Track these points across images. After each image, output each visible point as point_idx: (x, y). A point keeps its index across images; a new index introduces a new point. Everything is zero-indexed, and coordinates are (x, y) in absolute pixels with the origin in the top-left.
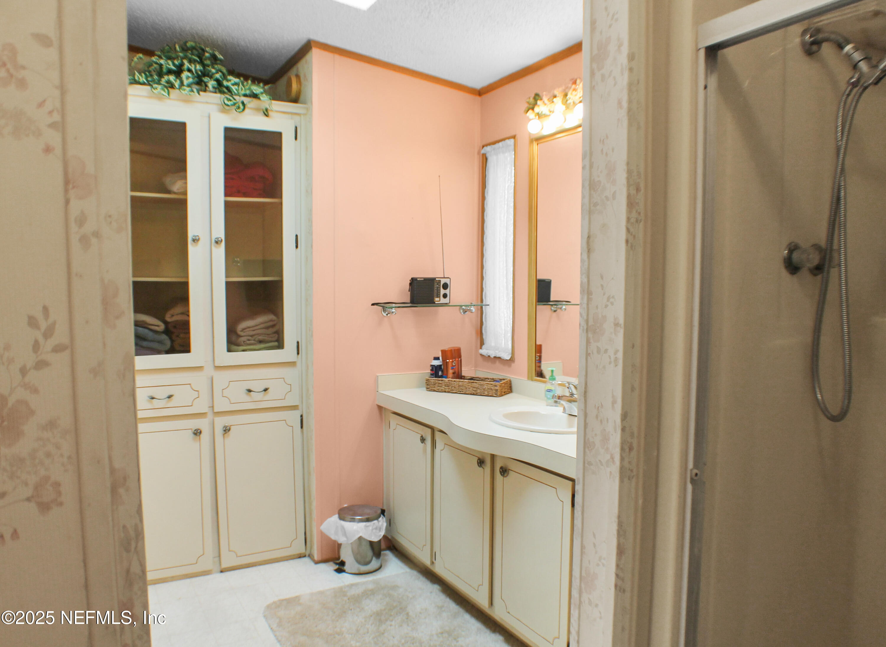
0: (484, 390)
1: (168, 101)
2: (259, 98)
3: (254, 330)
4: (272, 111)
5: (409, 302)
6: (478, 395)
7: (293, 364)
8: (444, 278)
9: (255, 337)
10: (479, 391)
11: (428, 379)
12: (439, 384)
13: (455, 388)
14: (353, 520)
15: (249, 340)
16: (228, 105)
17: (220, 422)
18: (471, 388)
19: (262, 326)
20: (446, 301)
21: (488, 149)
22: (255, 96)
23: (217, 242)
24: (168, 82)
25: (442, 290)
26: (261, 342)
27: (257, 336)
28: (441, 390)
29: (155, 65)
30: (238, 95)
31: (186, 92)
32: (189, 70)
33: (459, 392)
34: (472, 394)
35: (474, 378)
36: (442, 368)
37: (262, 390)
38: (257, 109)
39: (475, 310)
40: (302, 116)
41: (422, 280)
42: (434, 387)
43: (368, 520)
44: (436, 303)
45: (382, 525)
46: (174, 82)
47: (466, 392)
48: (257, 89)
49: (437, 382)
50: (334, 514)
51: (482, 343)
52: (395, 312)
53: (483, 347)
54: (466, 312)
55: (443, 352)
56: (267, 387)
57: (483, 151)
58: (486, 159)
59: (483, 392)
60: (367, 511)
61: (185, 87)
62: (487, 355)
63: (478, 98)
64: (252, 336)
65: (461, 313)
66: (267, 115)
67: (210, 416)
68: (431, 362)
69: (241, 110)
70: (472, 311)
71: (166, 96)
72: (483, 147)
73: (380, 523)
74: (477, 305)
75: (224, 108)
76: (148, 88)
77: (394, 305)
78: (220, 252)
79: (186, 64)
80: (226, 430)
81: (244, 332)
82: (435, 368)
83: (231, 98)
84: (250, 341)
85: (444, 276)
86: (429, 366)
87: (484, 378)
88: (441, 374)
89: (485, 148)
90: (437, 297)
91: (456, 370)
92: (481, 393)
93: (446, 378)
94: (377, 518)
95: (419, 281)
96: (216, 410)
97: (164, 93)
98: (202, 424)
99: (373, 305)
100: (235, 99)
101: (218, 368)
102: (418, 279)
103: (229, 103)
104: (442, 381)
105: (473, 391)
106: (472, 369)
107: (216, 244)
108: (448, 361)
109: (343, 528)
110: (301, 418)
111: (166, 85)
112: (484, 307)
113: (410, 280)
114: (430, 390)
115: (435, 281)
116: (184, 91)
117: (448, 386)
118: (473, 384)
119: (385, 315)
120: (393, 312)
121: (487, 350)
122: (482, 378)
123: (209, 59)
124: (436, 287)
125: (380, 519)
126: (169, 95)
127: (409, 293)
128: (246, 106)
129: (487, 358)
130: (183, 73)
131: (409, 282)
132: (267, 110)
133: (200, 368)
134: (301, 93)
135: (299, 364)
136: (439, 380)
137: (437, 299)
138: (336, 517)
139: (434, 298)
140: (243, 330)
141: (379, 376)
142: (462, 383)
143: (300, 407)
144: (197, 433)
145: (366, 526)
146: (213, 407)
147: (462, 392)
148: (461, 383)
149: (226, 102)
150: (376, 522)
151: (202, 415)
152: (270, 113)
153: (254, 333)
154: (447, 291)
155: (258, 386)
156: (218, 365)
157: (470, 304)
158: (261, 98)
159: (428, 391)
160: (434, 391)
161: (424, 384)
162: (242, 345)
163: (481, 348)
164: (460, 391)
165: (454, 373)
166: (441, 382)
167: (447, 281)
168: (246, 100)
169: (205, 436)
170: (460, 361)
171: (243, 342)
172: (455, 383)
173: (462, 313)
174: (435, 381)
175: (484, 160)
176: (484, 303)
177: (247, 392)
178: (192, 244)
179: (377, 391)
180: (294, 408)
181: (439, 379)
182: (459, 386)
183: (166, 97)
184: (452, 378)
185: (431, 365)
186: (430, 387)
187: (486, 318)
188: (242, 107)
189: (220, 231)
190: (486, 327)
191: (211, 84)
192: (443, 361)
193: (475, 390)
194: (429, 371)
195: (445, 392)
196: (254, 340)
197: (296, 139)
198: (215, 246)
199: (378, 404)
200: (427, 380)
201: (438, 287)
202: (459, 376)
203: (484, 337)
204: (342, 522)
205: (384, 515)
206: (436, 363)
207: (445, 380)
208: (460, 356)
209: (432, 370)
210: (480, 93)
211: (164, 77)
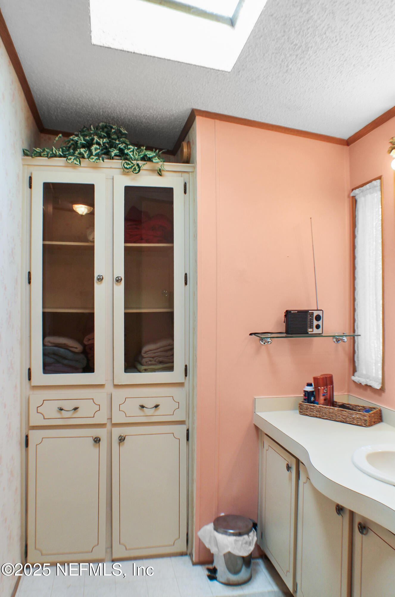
0: (353, 419)
1: (81, 169)
2: (152, 161)
3: (155, 353)
4: (164, 171)
5: (285, 332)
6: (348, 423)
7: (181, 385)
8: (317, 310)
9: (155, 358)
10: (348, 419)
11: (302, 404)
12: (311, 409)
13: (325, 414)
14: (226, 533)
15: (150, 361)
16: (126, 168)
17: (117, 432)
18: (341, 416)
19: (162, 349)
20: (319, 331)
21: (357, 191)
22: (150, 160)
23: (117, 281)
24: (80, 154)
25: (314, 320)
26: (161, 362)
27: (157, 357)
28: (313, 415)
29: (72, 142)
30: (135, 160)
31: (94, 160)
32: (98, 144)
33: (330, 419)
34: (342, 421)
35: (345, 404)
36: (314, 394)
37: (154, 406)
38: (153, 170)
39: (347, 340)
40: (190, 173)
41: (296, 313)
42: (307, 412)
43: (240, 534)
44: (309, 333)
45: (253, 540)
46: (84, 153)
47: (336, 419)
48: (150, 154)
49: (309, 407)
50: (211, 522)
51: (354, 370)
52: (270, 341)
53: (356, 374)
54: (339, 341)
55: (315, 379)
56: (158, 404)
57: (352, 195)
58: (356, 201)
59: (352, 420)
60: (240, 524)
61: (93, 157)
62: (358, 382)
63: (346, 147)
64: (153, 358)
65: (334, 342)
66: (160, 175)
67: (109, 426)
68: (304, 387)
69: (137, 171)
70: (344, 341)
71: (78, 164)
72: (353, 190)
73: (251, 538)
74: (348, 336)
75: (125, 171)
76: (65, 159)
77: (269, 335)
78: (120, 289)
79: (96, 138)
80: (122, 439)
81: (147, 354)
82: (308, 394)
83: (130, 163)
84: (152, 362)
85: (317, 308)
86: (303, 391)
87: (355, 405)
88: (313, 400)
89: (354, 191)
90: (310, 328)
91: (328, 397)
92: (351, 422)
93: (318, 404)
94: (247, 533)
95: (293, 313)
96: (113, 422)
97: (77, 163)
98: (102, 433)
99: (251, 334)
100: (132, 163)
101: (116, 386)
102: (292, 312)
103: (128, 167)
104: (314, 406)
105: (342, 419)
106: (345, 394)
107: (117, 283)
108: (319, 388)
109: (215, 539)
110: (188, 432)
111: (78, 155)
112: (356, 337)
113: (285, 313)
114: (303, 414)
115: (308, 314)
116: (92, 159)
117: (319, 412)
118: (342, 412)
119: (263, 343)
120: (268, 342)
121: (359, 377)
122: (353, 405)
123: (115, 133)
124: (309, 318)
125: (251, 534)
126: (80, 163)
127: (285, 324)
128: (141, 168)
129: (359, 385)
130: (93, 146)
131: (284, 314)
132: (160, 170)
133: (102, 386)
134: (191, 156)
135: (186, 384)
136: (311, 406)
137: (310, 330)
138: (211, 526)
139: (308, 329)
140: (146, 352)
141: (256, 399)
142: (333, 410)
143: (187, 422)
144: (97, 440)
145: (236, 541)
146: (111, 419)
147: (332, 419)
148: (331, 411)
149: (126, 166)
150: (246, 537)
151: (102, 425)
152: (163, 173)
153: (154, 355)
154: (320, 323)
155: (149, 403)
156: (116, 384)
157: (342, 335)
158: (154, 161)
159: (301, 414)
160: (307, 415)
161: (298, 407)
162: (145, 365)
163: (353, 375)
164: (331, 417)
165: (325, 400)
166: (312, 407)
167: (320, 313)
168: (141, 163)
169: (104, 443)
170: (331, 388)
171: (145, 363)
172: (325, 410)
173: (336, 342)
174: (308, 406)
175: (354, 202)
176: (356, 334)
177: (140, 407)
178: (97, 282)
179: (255, 412)
180: (182, 422)
181: (311, 404)
182: (330, 413)
183: (79, 166)
184: (323, 405)
185: (305, 391)
186: (303, 411)
187: (358, 347)
188: (137, 169)
189: (120, 272)
190: (358, 355)
191: (114, 152)
192: (315, 388)
193: (345, 418)
194: (303, 395)
195: (316, 417)
196: (155, 361)
197: (185, 192)
198: (116, 284)
199: (255, 424)
200: (300, 404)
201: (311, 319)
202: (331, 402)
203: (356, 365)
204: (216, 533)
205: (256, 529)
206: (309, 389)
207: (316, 406)
208: (332, 383)
209: (305, 395)
210: (348, 142)
211: (77, 151)
